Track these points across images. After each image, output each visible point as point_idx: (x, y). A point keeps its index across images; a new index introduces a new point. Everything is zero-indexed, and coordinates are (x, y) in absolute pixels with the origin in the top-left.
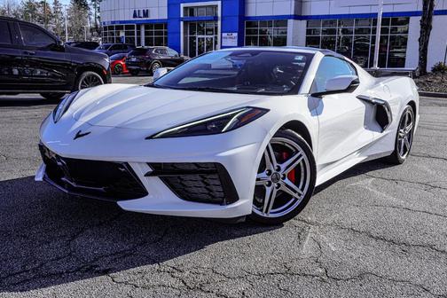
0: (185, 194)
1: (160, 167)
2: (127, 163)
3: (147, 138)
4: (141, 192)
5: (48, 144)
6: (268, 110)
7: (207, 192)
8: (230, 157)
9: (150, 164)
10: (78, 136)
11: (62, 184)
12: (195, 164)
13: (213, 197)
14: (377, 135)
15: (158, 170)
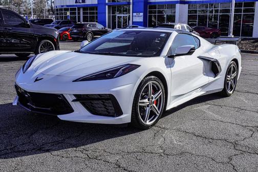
0: (94, 111)
1: (81, 97)
2: (62, 95)
3: (73, 81)
4: (70, 110)
5: (20, 84)
6: (139, 66)
7: (106, 110)
8: (117, 91)
9: (75, 95)
10: (36, 80)
11: (28, 106)
12: (99, 95)
13: (109, 113)
14: (211, 79)
15: (79, 98)
